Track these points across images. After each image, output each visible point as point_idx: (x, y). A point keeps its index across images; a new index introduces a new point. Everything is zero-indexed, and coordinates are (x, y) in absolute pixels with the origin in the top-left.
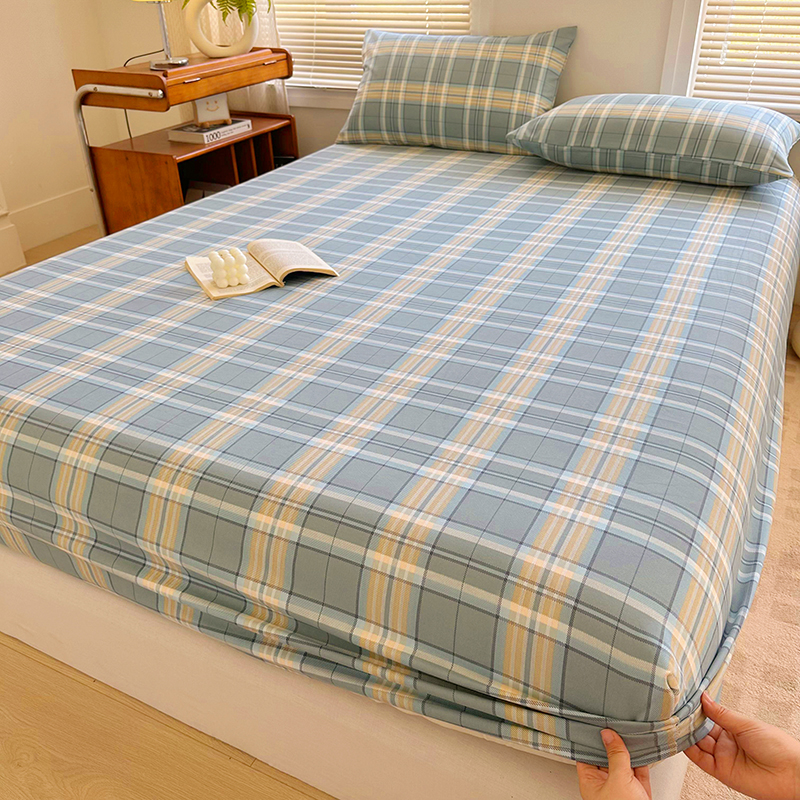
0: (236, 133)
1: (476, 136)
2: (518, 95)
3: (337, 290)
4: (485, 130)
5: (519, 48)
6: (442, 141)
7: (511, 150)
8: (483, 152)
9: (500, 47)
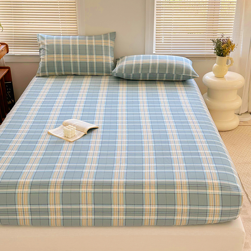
1: (92, 71)
2: (104, 57)
4: (95, 69)
5: (100, 41)
6: (79, 73)
7: (105, 74)
8: (94, 76)
9: (93, 41)
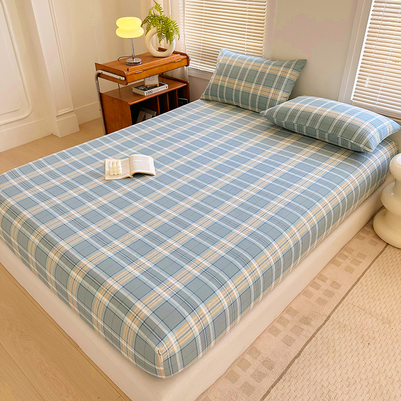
0: (160, 90)
2: (272, 90)
3: (150, 182)
5: (277, 68)
9: (270, 67)
